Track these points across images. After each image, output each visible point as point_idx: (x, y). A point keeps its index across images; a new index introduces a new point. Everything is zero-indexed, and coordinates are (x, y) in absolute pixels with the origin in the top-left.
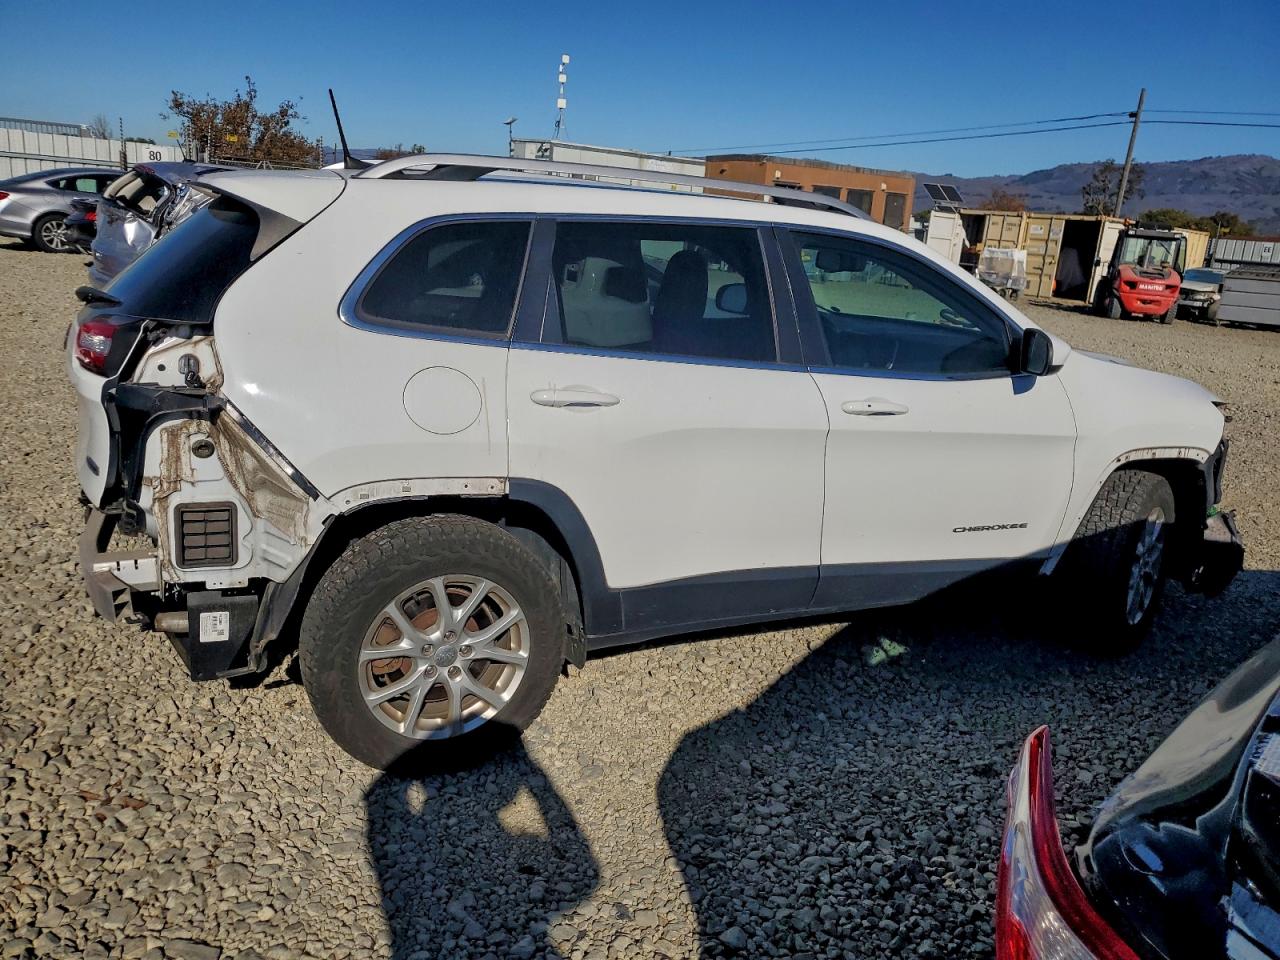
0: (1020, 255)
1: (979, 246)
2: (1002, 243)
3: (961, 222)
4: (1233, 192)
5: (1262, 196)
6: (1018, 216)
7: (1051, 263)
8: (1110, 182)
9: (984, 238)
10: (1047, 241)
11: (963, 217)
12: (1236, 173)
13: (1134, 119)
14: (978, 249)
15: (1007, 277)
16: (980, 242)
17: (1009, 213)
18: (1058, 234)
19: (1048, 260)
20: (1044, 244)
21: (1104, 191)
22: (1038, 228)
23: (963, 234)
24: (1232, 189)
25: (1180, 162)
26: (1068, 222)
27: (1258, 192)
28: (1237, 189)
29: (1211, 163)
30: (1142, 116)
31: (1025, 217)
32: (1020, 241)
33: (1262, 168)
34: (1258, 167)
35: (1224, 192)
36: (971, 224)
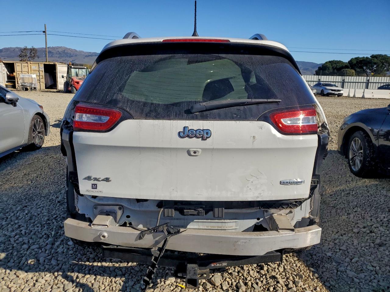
0: (34, 76)
1: (15, 74)
2: (23, 72)
3: (4, 65)
4: (59, 57)
5: (67, 58)
6: (26, 63)
7: (42, 78)
8: (27, 53)
9: (15, 71)
10: (39, 71)
11: (4, 63)
12: (58, 51)
13: (44, 33)
14: (14, 75)
15: (32, 84)
16: (14, 72)
17: (23, 62)
18: (42, 68)
19: (41, 77)
20: (38, 72)
21: (26, 56)
22: (34, 67)
23: (6, 70)
24: (58, 56)
25: (42, 48)
26: (45, 65)
27: (65, 57)
28: (60, 56)
29: (51, 49)
30: (47, 33)
31: (29, 63)
32: (29, 71)
33: (65, 50)
34: (64, 50)
35: (57, 57)
36: (8, 66)
